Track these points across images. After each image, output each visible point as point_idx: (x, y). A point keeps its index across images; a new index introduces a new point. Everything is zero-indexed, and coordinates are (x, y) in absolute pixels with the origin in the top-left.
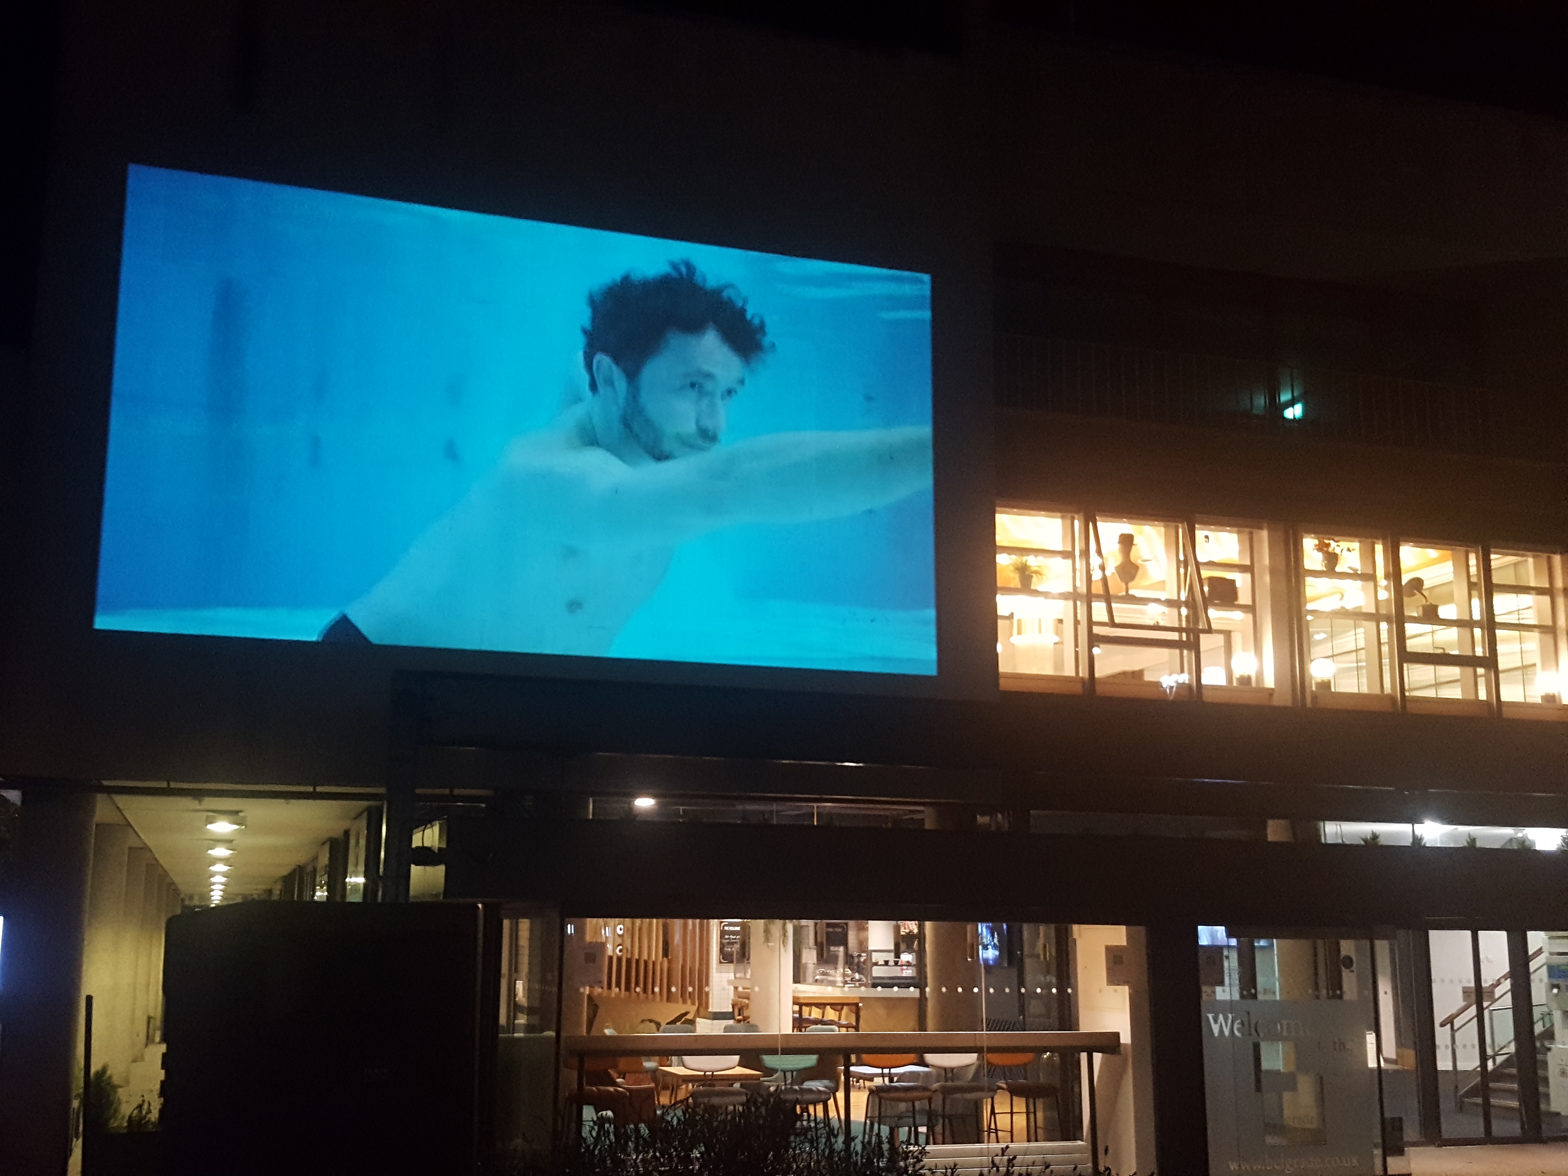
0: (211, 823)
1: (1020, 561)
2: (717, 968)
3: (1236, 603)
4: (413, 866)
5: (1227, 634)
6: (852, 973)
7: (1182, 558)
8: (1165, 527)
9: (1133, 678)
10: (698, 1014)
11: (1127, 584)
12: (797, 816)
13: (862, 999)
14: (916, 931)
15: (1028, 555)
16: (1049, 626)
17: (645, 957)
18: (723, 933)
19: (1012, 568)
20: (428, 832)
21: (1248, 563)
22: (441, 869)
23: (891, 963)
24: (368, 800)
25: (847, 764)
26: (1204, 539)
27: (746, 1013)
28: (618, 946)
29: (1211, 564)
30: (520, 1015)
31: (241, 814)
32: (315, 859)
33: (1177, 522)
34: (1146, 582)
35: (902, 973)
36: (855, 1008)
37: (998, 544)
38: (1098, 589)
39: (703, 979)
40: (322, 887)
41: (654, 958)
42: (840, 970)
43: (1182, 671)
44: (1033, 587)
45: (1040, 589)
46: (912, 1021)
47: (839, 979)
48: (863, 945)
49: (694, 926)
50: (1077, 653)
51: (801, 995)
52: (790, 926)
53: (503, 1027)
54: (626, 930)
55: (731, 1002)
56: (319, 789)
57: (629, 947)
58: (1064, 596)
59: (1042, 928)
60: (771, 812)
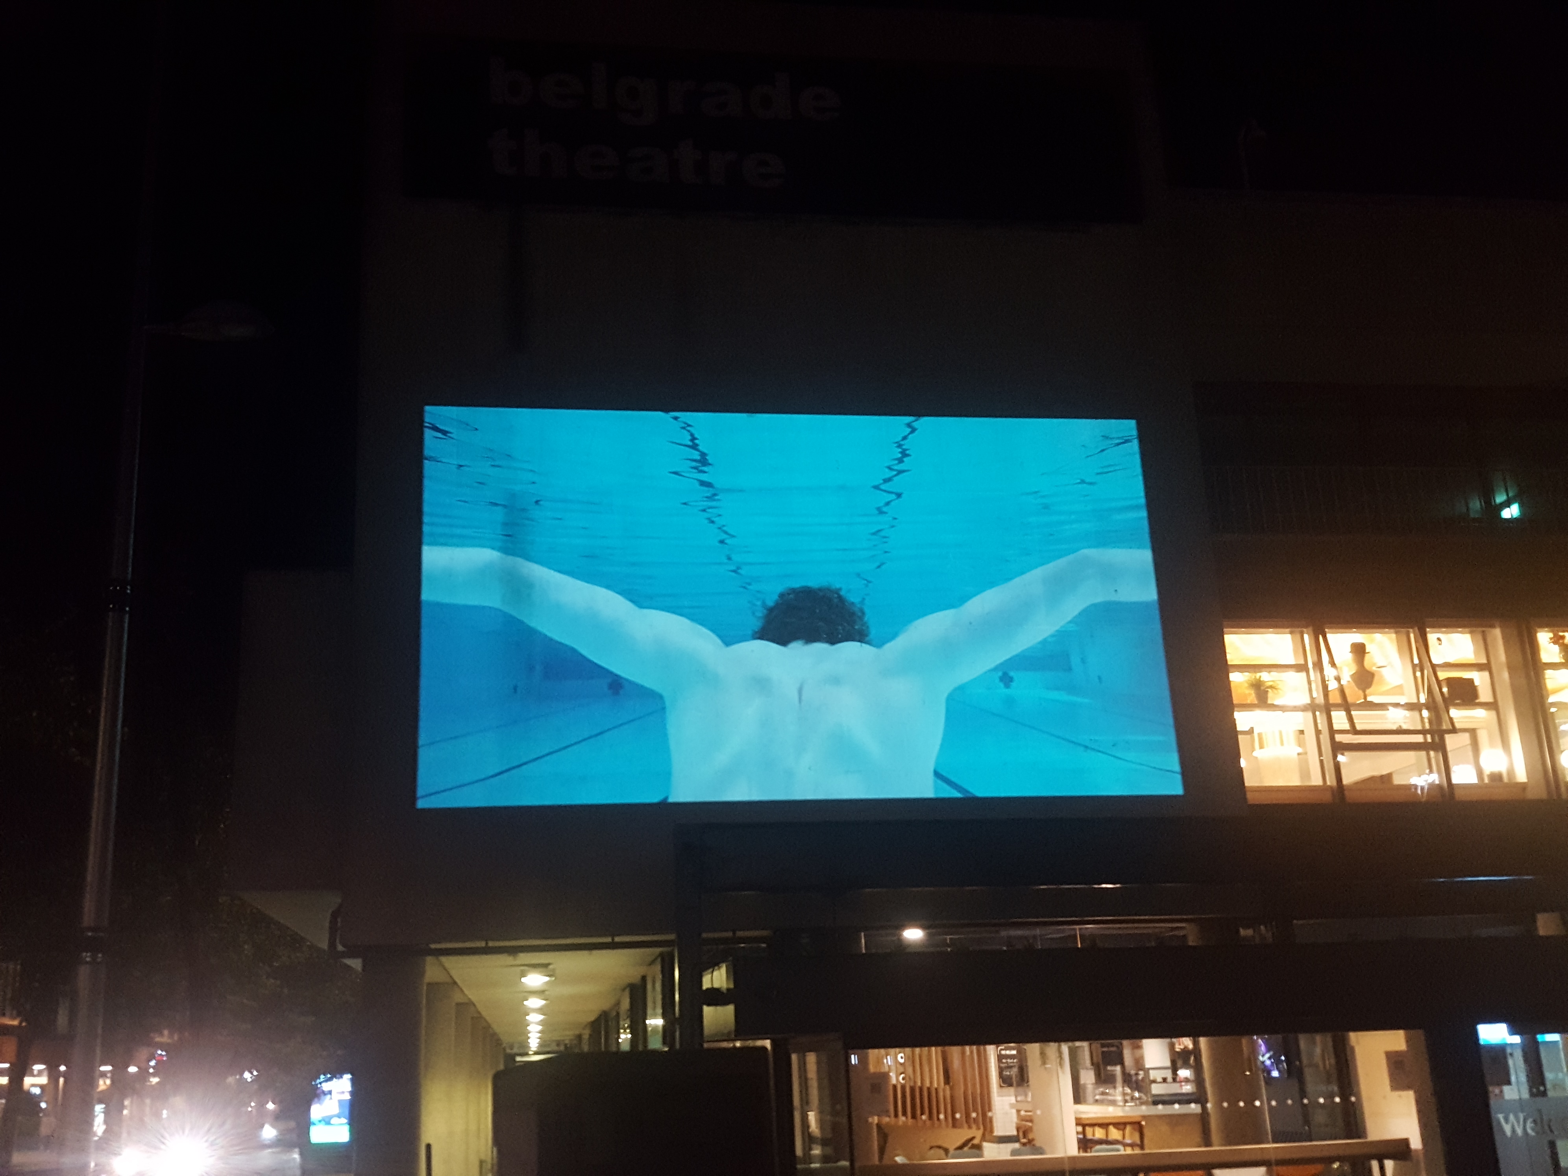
0: (524, 976)
1: (1254, 677)
2: (998, 1092)
3: (1477, 701)
4: (706, 1009)
5: (1473, 732)
6: (1132, 1091)
7: (1416, 661)
8: (1396, 633)
9: (1383, 783)
10: (984, 1138)
11: (1364, 692)
12: (1060, 938)
13: (1144, 1117)
14: (1191, 1046)
15: (1260, 672)
16: (1291, 738)
17: (927, 1084)
18: (1000, 1058)
19: (1246, 685)
20: (716, 973)
21: (1484, 661)
22: (730, 1009)
23: (1170, 1079)
24: (660, 946)
25: (1104, 886)
26: (1437, 642)
27: (1031, 1136)
28: (901, 1074)
29: (1448, 666)
30: (814, 1146)
31: (551, 967)
32: (618, 1004)
33: (1408, 628)
34: (1385, 688)
35: (1182, 1089)
36: (1137, 1126)
37: (1229, 663)
38: (1335, 698)
39: (986, 1104)
40: (625, 1031)
41: (936, 1085)
42: (1119, 1089)
43: (1431, 771)
44: (1269, 702)
45: (1276, 703)
46: (1197, 1137)
47: (1119, 1098)
48: (1139, 1063)
49: (972, 1052)
50: (1321, 762)
51: (1083, 1116)
52: (1065, 1048)
53: (799, 1157)
54: (907, 1058)
55: (1014, 1125)
56: (617, 939)
57: (912, 1077)
58: (1304, 709)
59: (1318, 1038)
60: (1035, 937)
